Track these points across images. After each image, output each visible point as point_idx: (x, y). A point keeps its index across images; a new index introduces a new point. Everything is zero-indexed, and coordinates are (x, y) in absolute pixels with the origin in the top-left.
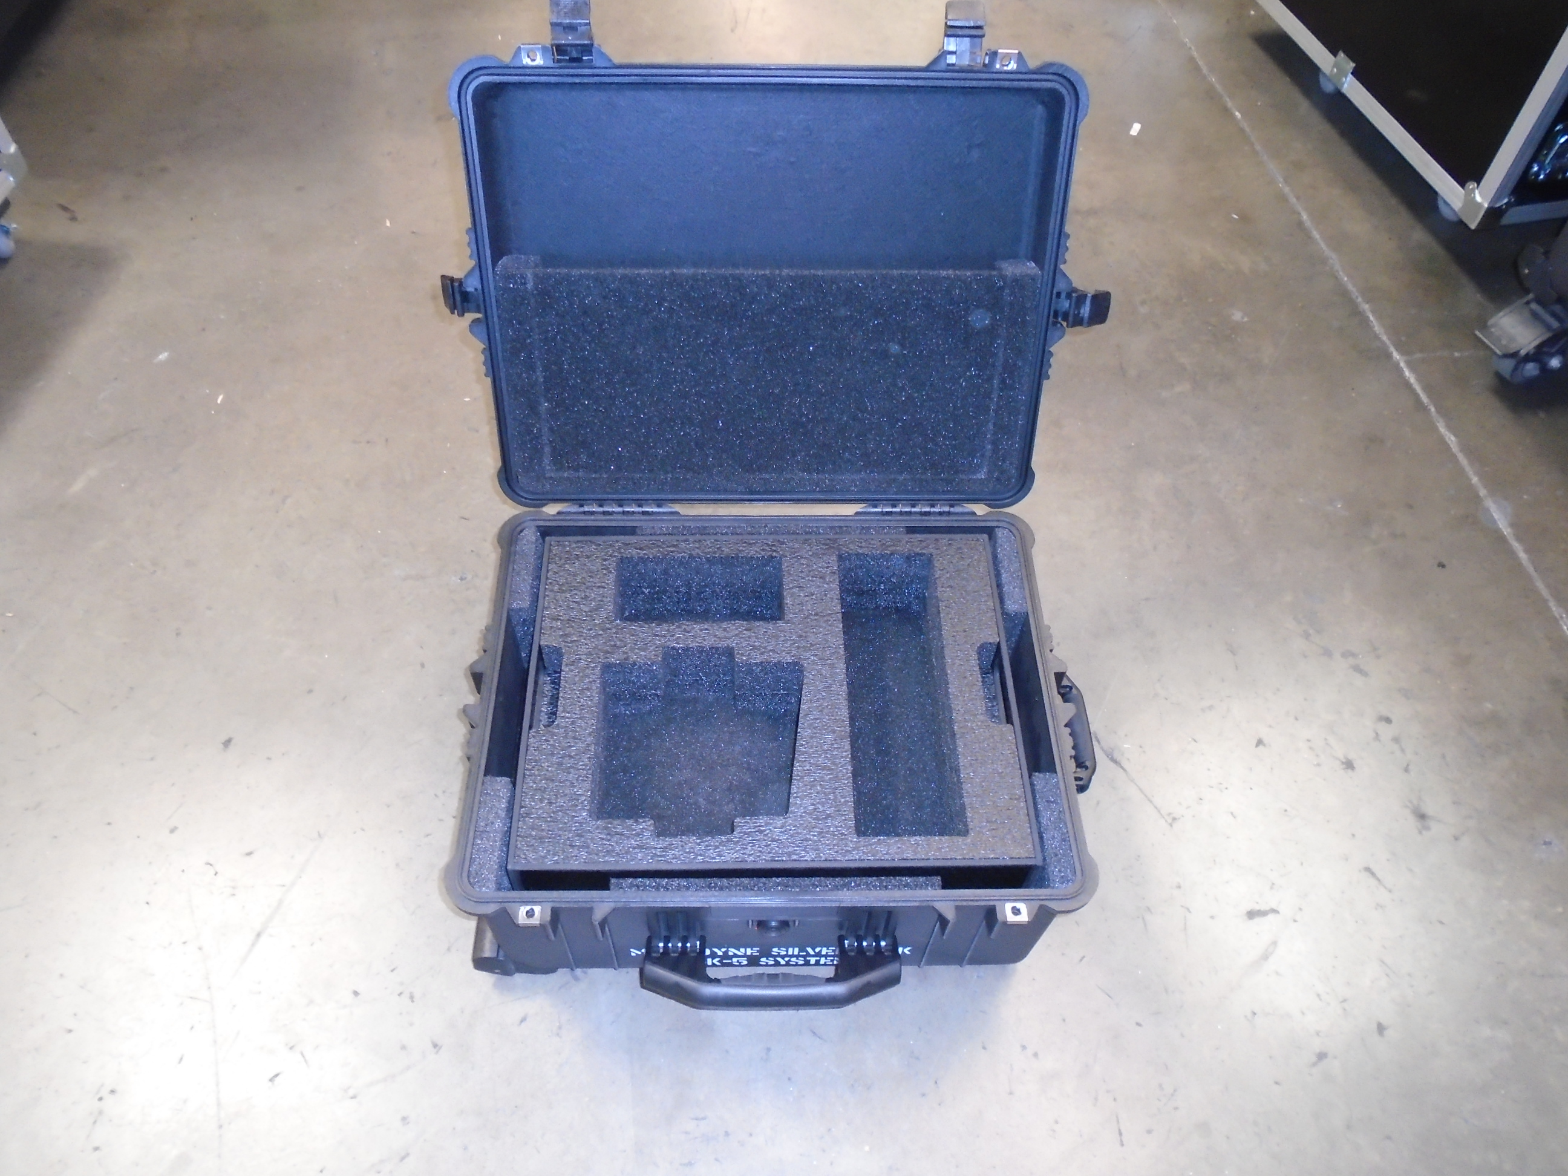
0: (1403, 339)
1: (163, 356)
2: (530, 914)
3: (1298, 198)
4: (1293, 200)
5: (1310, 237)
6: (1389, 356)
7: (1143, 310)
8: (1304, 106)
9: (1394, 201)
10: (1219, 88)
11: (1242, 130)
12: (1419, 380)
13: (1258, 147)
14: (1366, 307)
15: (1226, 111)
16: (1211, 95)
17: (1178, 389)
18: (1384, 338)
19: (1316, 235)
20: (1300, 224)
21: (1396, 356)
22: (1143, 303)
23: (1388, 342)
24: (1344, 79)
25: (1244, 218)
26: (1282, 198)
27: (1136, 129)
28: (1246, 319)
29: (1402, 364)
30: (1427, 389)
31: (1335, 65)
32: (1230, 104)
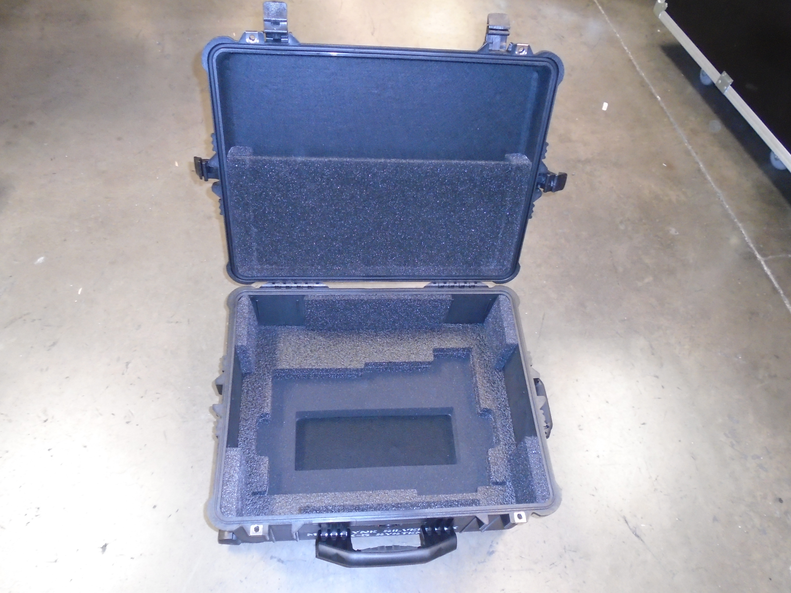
0: (761, 246)
1: (41, 260)
2: (257, 529)
3: (697, 153)
4: (694, 154)
5: (706, 179)
6: (756, 258)
7: (622, 227)
8: (690, 90)
9: (746, 156)
10: (647, 80)
11: (662, 108)
12: (773, 273)
13: (672, 119)
14: (740, 225)
15: (652, 96)
16: (643, 84)
17: (646, 280)
18: (752, 246)
19: (709, 178)
20: (699, 170)
21: (758, 256)
22: (621, 222)
23: (754, 249)
24: (726, 87)
25: (670, 167)
26: (687, 153)
27: (605, 106)
28: (677, 233)
29: (763, 263)
30: (778, 278)
31: (720, 78)
32: (654, 91)
